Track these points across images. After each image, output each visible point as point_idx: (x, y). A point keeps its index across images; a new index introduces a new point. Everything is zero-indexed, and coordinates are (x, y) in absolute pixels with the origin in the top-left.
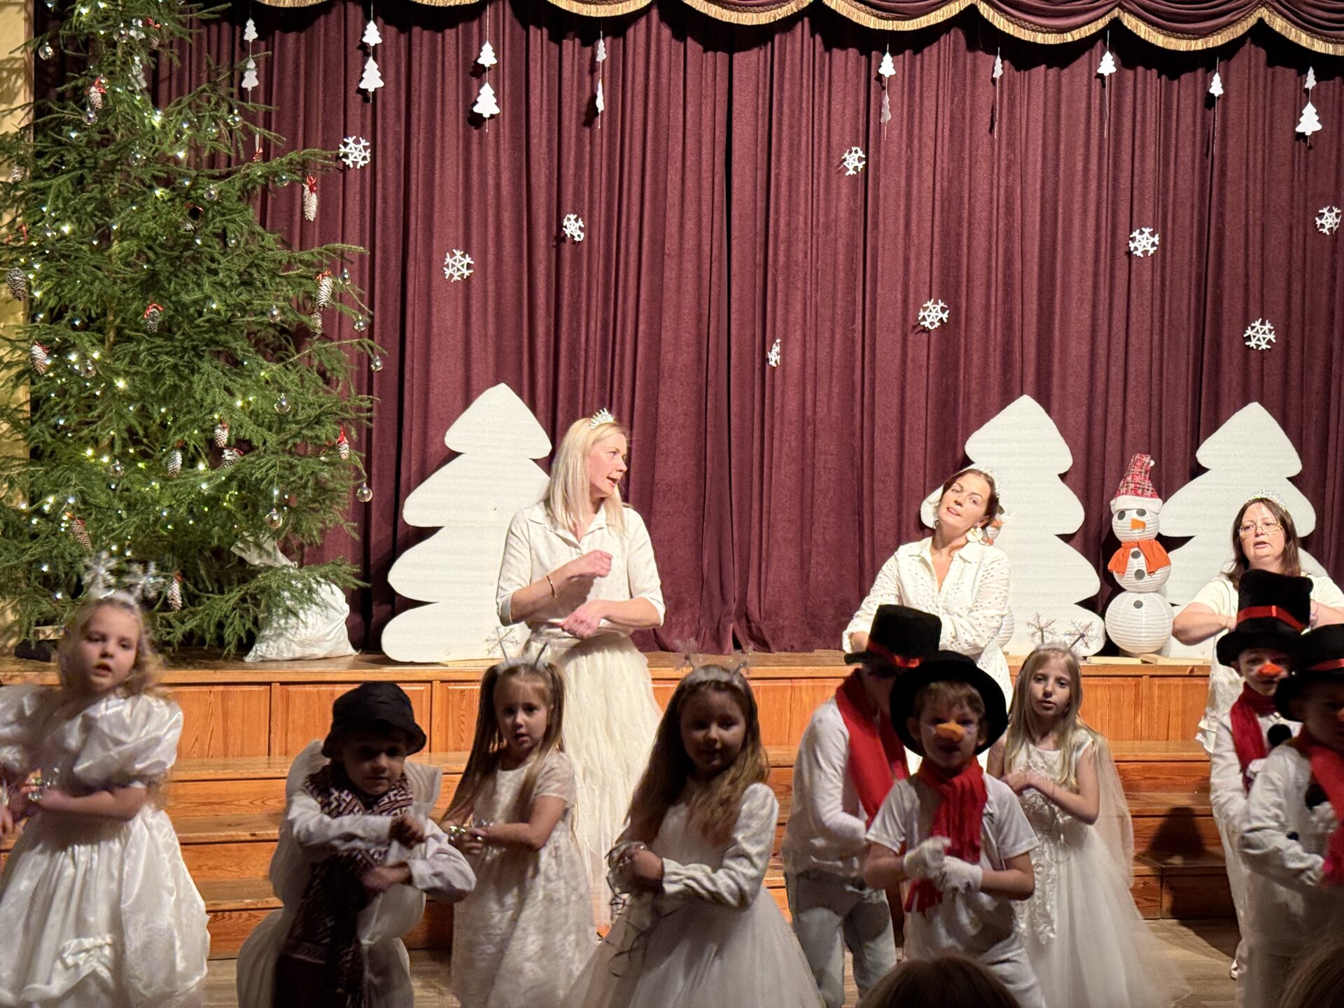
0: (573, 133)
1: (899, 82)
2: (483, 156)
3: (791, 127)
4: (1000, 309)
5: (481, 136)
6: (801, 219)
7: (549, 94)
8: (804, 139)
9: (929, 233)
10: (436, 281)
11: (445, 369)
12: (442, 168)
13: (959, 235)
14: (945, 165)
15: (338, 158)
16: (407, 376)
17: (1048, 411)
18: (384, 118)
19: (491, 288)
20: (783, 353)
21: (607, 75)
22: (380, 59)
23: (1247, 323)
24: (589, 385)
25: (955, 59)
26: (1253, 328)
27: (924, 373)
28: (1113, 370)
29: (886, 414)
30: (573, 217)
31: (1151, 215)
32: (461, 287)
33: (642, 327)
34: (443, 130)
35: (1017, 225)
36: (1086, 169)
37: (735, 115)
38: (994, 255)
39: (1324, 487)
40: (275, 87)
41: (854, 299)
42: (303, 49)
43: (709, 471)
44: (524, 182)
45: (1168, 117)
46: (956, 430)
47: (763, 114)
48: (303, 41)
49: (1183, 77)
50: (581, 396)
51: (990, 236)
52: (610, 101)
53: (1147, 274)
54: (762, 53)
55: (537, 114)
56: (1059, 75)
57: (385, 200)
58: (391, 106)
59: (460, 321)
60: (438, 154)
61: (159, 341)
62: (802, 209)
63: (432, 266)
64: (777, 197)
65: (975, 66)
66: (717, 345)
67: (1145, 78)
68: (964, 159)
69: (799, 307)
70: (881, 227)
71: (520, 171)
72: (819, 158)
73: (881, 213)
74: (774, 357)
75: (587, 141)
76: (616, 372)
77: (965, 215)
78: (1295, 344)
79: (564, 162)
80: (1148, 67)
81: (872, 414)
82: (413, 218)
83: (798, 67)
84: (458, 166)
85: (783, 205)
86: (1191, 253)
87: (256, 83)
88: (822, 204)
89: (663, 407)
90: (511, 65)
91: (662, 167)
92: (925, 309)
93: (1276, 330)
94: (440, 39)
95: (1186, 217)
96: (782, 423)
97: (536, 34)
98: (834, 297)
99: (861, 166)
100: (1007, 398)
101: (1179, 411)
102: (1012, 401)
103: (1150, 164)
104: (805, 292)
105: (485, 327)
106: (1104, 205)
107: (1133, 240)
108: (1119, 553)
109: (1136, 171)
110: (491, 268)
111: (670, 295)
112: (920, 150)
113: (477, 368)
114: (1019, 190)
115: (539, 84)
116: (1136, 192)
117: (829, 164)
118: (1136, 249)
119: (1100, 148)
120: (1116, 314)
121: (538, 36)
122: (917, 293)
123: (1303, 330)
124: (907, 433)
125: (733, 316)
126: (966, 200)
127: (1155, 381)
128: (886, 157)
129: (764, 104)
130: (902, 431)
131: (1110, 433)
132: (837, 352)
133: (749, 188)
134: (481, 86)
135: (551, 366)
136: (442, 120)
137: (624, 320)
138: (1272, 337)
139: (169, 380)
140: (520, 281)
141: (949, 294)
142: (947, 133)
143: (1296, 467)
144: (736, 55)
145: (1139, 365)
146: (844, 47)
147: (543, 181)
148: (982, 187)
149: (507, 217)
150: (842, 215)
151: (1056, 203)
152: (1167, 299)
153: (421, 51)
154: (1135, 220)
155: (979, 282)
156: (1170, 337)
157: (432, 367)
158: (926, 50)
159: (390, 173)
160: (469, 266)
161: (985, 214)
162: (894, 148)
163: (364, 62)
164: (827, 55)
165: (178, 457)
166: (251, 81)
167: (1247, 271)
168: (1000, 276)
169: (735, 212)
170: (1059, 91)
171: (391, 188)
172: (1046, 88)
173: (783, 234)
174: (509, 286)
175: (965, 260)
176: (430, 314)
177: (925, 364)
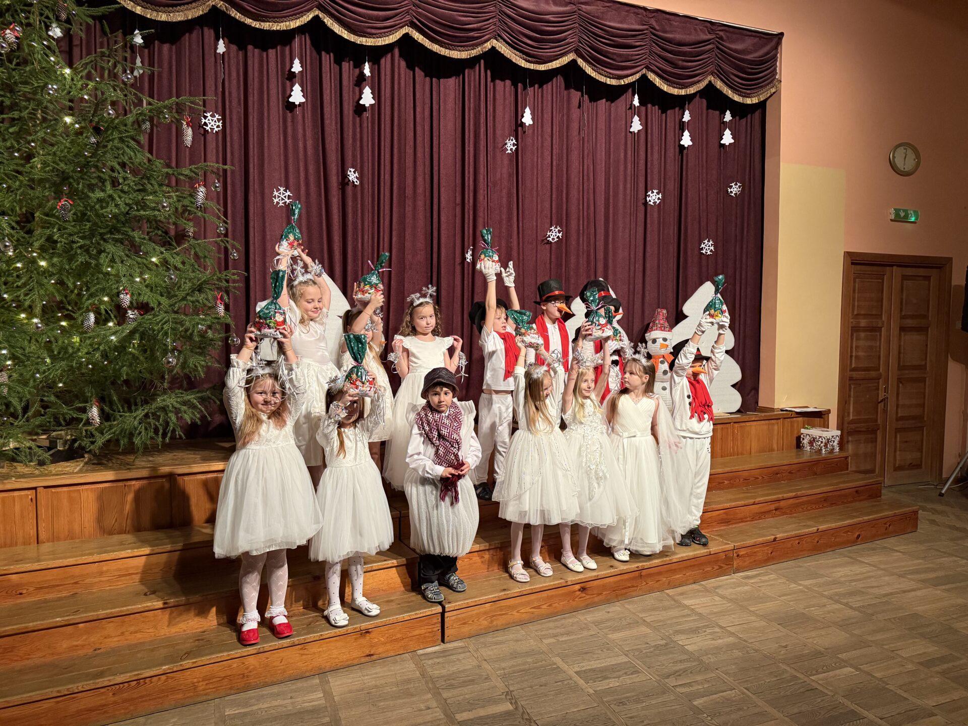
0: (350, 118)
2: (295, 129)
5: (293, 118)
6: (482, 177)
7: (335, 94)
8: (482, 131)
9: (549, 189)
10: (267, 206)
12: (269, 136)
13: (562, 191)
15: (201, 126)
16: (251, 266)
18: (230, 102)
20: (473, 255)
21: (372, 83)
23: (701, 241)
25: (560, 92)
26: (704, 243)
27: (548, 267)
30: (352, 170)
31: (657, 183)
32: (284, 210)
33: (394, 239)
34: (268, 114)
37: (442, 115)
41: (511, 226)
42: (174, 55)
44: (321, 148)
47: (459, 116)
48: (174, 51)
53: (656, 215)
54: (457, 80)
55: (328, 105)
56: (610, 108)
57: (232, 154)
58: (234, 94)
60: (266, 127)
62: (482, 171)
63: (265, 197)
64: (469, 165)
65: (569, 97)
71: (318, 139)
72: (490, 143)
74: (469, 257)
75: (359, 125)
79: (345, 135)
82: (251, 166)
84: (279, 134)
85: (472, 170)
86: (674, 204)
89: (406, 285)
90: (311, 74)
91: (403, 144)
92: (550, 231)
93: (714, 244)
94: (265, 55)
97: (326, 56)
98: (500, 223)
99: (514, 148)
101: (669, 287)
103: (656, 156)
104: (484, 219)
106: (633, 178)
107: (649, 196)
109: (649, 159)
110: (303, 199)
111: (410, 220)
114: (592, 167)
115: (329, 87)
116: (648, 171)
117: (495, 147)
118: (650, 201)
119: (632, 146)
120: (638, 236)
121: (327, 59)
123: (723, 245)
125: (443, 232)
126: (565, 172)
128: (525, 145)
129: (459, 110)
132: (503, 254)
133: (452, 158)
134: (292, 85)
136: (268, 106)
137: (384, 234)
138: (712, 248)
140: (321, 209)
141: (560, 223)
142: (557, 133)
144: (442, 81)
145: (651, 262)
146: (503, 80)
147: (334, 147)
148: (575, 165)
149: (311, 169)
150: (505, 176)
151: (610, 175)
152: (661, 228)
153: (253, 62)
154: (648, 186)
155: (574, 217)
156: (663, 248)
158: (545, 86)
159: (235, 137)
160: (289, 197)
161: (576, 180)
162: (530, 141)
164: (493, 85)
165: (92, 317)
167: (699, 215)
168: (585, 214)
170: (610, 115)
171: (236, 146)
172: (605, 112)
174: (315, 212)
177: (548, 262)
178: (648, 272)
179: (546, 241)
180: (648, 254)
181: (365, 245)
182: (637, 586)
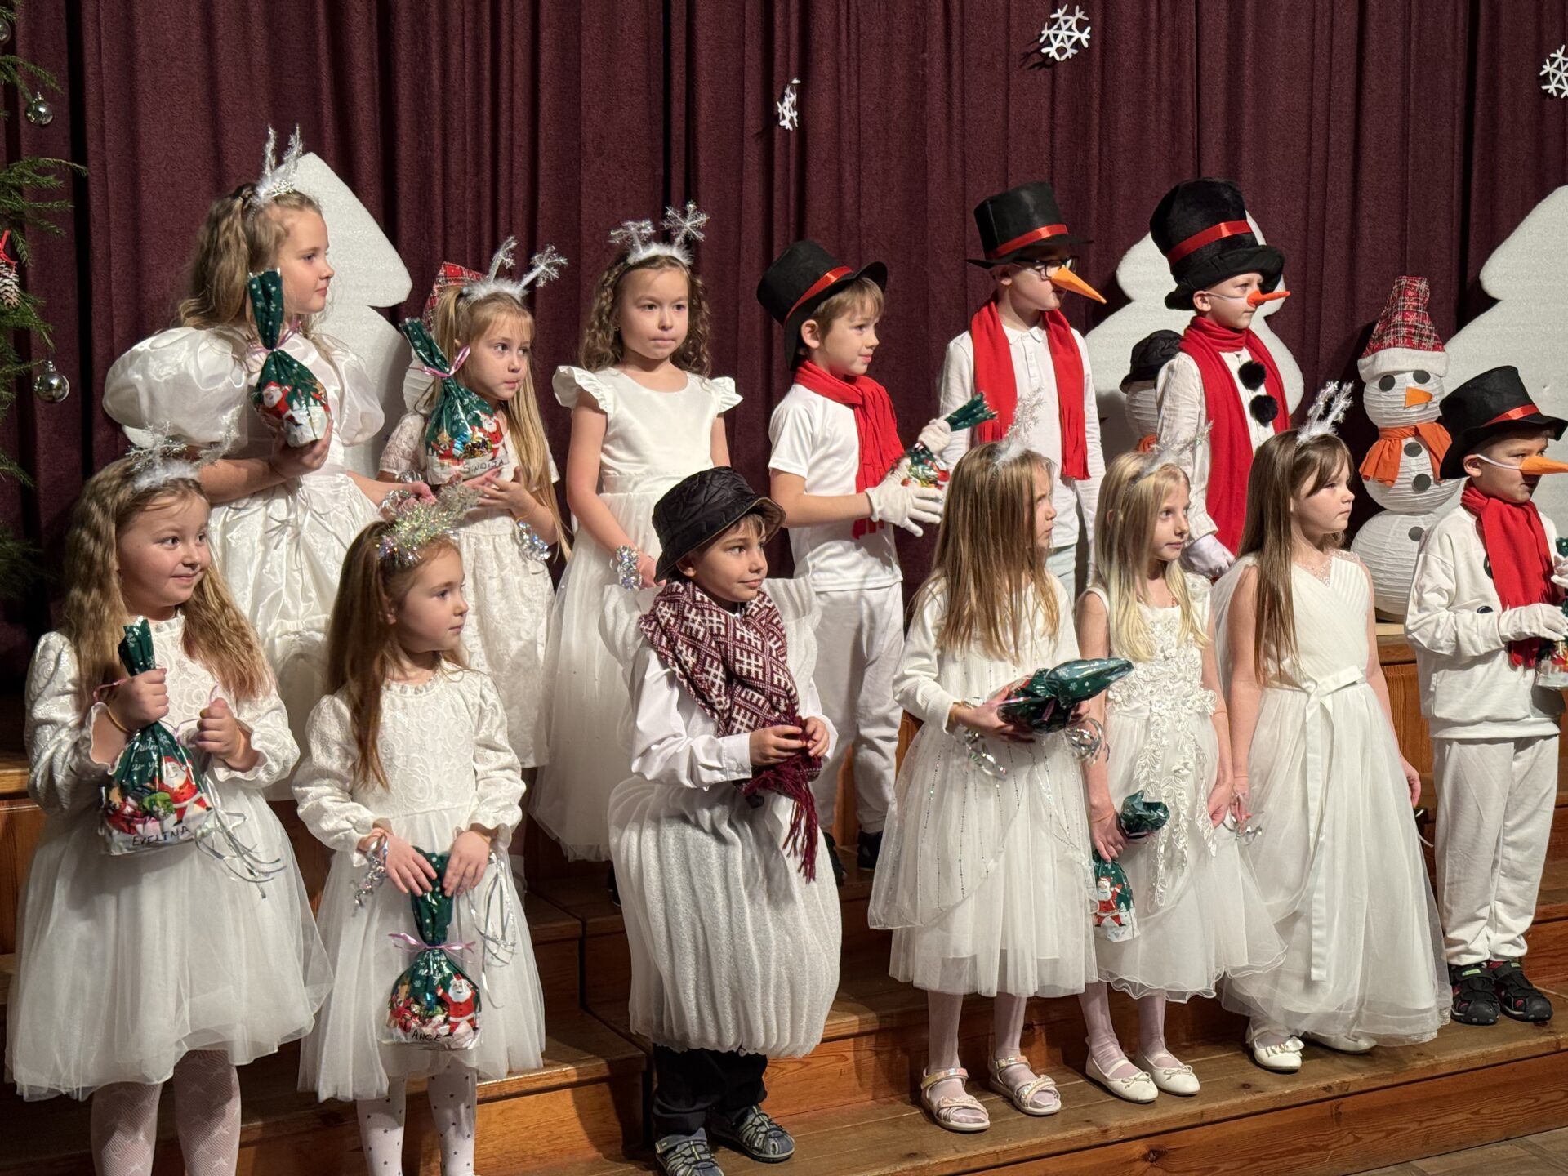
11: (170, 131)
16: (92, 147)
23: (1543, 54)
26: (1553, 60)
27: (1043, 143)
74: (787, 112)
76: (503, 143)
89: (587, 209)
92: (1050, 24)
108: (1378, 446)
132: (900, 102)
135: (378, 129)
137: (512, 41)
156: (1419, 79)
157: (142, 128)
176: (129, 18)
177: (1045, 126)
178: (1370, 157)
179: (1037, 59)
180: (1370, 99)
181: (454, 75)
182: (1325, 1148)
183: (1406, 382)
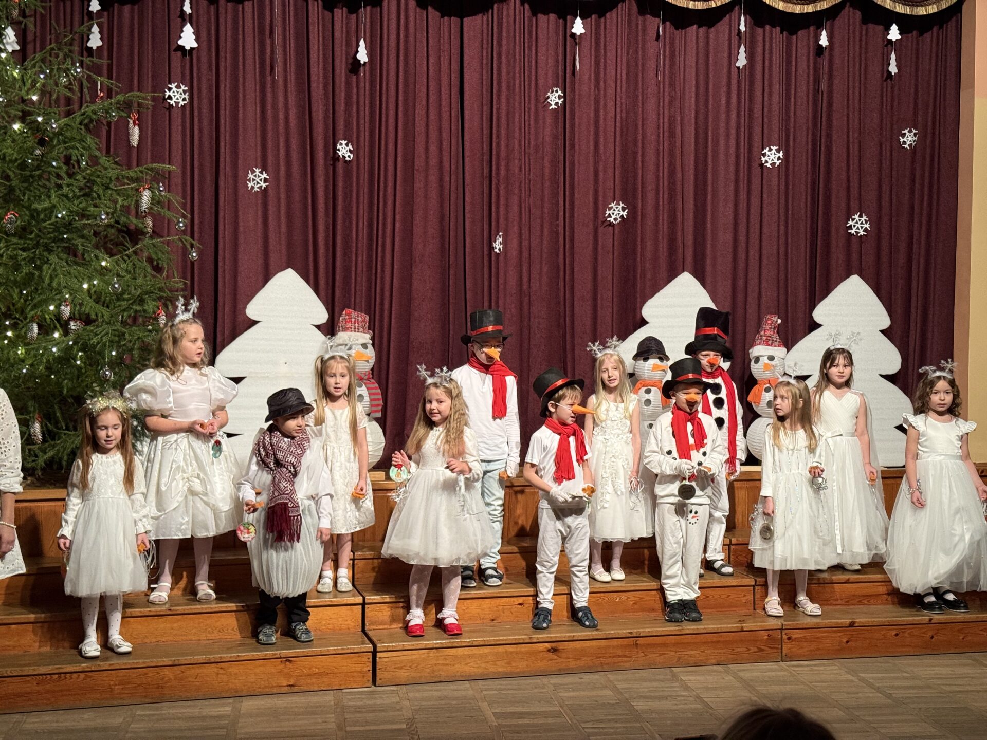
0: (343, 79)
1: (588, 39)
2: (275, 97)
3: (508, 73)
4: (666, 207)
5: (273, 82)
6: (516, 142)
7: (324, 50)
8: (517, 82)
9: (612, 151)
10: (241, 191)
11: (250, 258)
12: (244, 106)
13: (635, 153)
14: (623, 101)
15: (165, 99)
16: (220, 264)
17: (703, 284)
18: (199, 69)
19: (283, 196)
20: (504, 243)
21: (368, 35)
22: (194, 23)
23: (849, 216)
24: (359, 269)
25: (629, 21)
26: (853, 220)
27: (611, 257)
28: (751, 252)
29: (583, 287)
30: (344, 142)
31: (776, 136)
32: (260, 196)
33: (397, 225)
34: (244, 78)
35: (678, 144)
36: (728, 102)
37: (465, 65)
38: (661, 168)
39: (908, 337)
40: (115, 46)
41: (557, 204)
42: (136, 17)
43: (451, 332)
44: (307, 117)
45: (789, 63)
46: (636, 299)
47: (487, 64)
48: (136, 11)
49: (800, 33)
50: (353, 277)
51: (658, 154)
52: (370, 54)
53: (775, 181)
54: (485, 18)
55: (316, 65)
56: (707, 32)
57: (201, 130)
58: (204, 59)
59: (260, 221)
60: (241, 95)
61: (15, 240)
62: (517, 134)
63: (238, 180)
64: (498, 126)
65: (644, 26)
66: (456, 237)
67: (771, 34)
68: (637, 96)
69: (515, 208)
70: (577, 147)
71: (304, 108)
72: (529, 96)
73: (577, 137)
74: (498, 246)
75: (354, 85)
76: (379, 259)
77: (640, 138)
78: (885, 232)
79: (337, 100)
80: (773, 26)
81: (572, 287)
82: (222, 144)
83: (512, 28)
84: (256, 105)
85: (503, 132)
86: (807, 164)
87: (100, 43)
88: (532, 131)
89: (416, 284)
90: (296, 27)
91: (411, 104)
92: (610, 209)
93: (870, 220)
94: (240, 9)
95: (803, 138)
96: (505, 295)
97: (313, 5)
98: (542, 200)
99: (560, 102)
100: (672, 274)
101: (800, 283)
102: (676, 276)
103: (776, 98)
104: (520, 197)
105: (279, 227)
106: (743, 129)
107: (764, 155)
108: (756, 387)
109: (766, 103)
110: (282, 181)
111: (419, 200)
112: (605, 90)
113: (273, 258)
114: (679, 119)
115: (316, 42)
116: (766, 120)
117: (537, 100)
118: (766, 162)
119: (739, 87)
120: (752, 211)
121: (315, 6)
122: (604, 197)
123: (891, 220)
124: (599, 302)
125: (467, 215)
126: (640, 127)
127: (782, 261)
128: (580, 95)
129: (487, 56)
130: (595, 299)
131: (749, 299)
132: (545, 242)
133: (477, 119)
135: (330, 254)
137: (385, 219)
138: (867, 226)
139: (25, 270)
140: (305, 191)
141: (628, 198)
142: (624, 77)
143: (886, 322)
144: (465, 19)
145: (770, 248)
146: (546, 13)
147: (321, 116)
148: (652, 116)
149: (294, 143)
150: (547, 139)
151: (707, 129)
152: (790, 199)
153: (226, 18)
154: (765, 140)
155: (650, 187)
156: (793, 228)
157: (240, 257)
158: (608, 15)
159: (204, 110)
160: (266, 180)
161: (653, 137)
162: (585, 88)
163: (183, 25)
164: (534, 19)
165: (35, 328)
166: (95, 41)
167: (848, 177)
168: (666, 183)
169: (466, 138)
170: (707, 44)
171: (205, 123)
172: (697, 43)
173: (503, 154)
174: (297, 196)
175: (640, 172)
176: (237, 217)
177: (611, 250)
179: (606, 223)
180: (765, 237)
181: (361, 234)
182: (627, 657)
183: (764, 360)
